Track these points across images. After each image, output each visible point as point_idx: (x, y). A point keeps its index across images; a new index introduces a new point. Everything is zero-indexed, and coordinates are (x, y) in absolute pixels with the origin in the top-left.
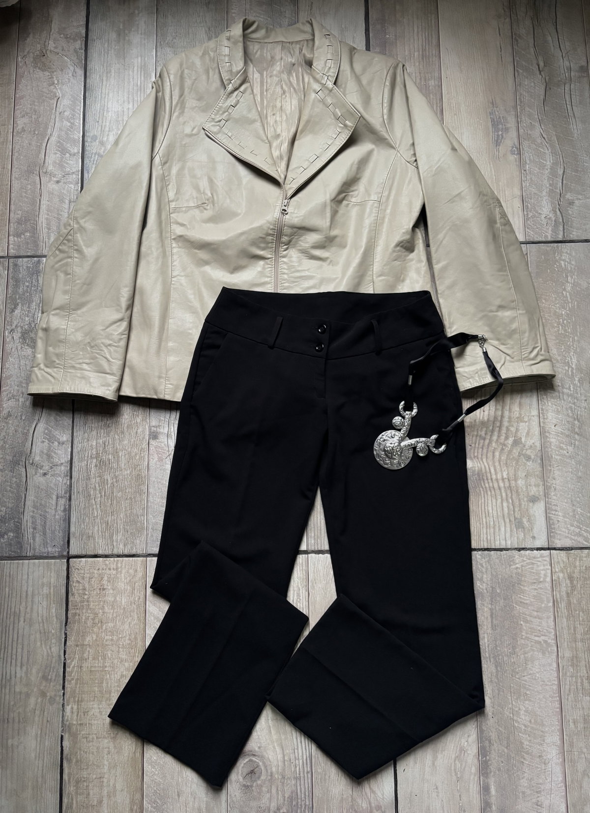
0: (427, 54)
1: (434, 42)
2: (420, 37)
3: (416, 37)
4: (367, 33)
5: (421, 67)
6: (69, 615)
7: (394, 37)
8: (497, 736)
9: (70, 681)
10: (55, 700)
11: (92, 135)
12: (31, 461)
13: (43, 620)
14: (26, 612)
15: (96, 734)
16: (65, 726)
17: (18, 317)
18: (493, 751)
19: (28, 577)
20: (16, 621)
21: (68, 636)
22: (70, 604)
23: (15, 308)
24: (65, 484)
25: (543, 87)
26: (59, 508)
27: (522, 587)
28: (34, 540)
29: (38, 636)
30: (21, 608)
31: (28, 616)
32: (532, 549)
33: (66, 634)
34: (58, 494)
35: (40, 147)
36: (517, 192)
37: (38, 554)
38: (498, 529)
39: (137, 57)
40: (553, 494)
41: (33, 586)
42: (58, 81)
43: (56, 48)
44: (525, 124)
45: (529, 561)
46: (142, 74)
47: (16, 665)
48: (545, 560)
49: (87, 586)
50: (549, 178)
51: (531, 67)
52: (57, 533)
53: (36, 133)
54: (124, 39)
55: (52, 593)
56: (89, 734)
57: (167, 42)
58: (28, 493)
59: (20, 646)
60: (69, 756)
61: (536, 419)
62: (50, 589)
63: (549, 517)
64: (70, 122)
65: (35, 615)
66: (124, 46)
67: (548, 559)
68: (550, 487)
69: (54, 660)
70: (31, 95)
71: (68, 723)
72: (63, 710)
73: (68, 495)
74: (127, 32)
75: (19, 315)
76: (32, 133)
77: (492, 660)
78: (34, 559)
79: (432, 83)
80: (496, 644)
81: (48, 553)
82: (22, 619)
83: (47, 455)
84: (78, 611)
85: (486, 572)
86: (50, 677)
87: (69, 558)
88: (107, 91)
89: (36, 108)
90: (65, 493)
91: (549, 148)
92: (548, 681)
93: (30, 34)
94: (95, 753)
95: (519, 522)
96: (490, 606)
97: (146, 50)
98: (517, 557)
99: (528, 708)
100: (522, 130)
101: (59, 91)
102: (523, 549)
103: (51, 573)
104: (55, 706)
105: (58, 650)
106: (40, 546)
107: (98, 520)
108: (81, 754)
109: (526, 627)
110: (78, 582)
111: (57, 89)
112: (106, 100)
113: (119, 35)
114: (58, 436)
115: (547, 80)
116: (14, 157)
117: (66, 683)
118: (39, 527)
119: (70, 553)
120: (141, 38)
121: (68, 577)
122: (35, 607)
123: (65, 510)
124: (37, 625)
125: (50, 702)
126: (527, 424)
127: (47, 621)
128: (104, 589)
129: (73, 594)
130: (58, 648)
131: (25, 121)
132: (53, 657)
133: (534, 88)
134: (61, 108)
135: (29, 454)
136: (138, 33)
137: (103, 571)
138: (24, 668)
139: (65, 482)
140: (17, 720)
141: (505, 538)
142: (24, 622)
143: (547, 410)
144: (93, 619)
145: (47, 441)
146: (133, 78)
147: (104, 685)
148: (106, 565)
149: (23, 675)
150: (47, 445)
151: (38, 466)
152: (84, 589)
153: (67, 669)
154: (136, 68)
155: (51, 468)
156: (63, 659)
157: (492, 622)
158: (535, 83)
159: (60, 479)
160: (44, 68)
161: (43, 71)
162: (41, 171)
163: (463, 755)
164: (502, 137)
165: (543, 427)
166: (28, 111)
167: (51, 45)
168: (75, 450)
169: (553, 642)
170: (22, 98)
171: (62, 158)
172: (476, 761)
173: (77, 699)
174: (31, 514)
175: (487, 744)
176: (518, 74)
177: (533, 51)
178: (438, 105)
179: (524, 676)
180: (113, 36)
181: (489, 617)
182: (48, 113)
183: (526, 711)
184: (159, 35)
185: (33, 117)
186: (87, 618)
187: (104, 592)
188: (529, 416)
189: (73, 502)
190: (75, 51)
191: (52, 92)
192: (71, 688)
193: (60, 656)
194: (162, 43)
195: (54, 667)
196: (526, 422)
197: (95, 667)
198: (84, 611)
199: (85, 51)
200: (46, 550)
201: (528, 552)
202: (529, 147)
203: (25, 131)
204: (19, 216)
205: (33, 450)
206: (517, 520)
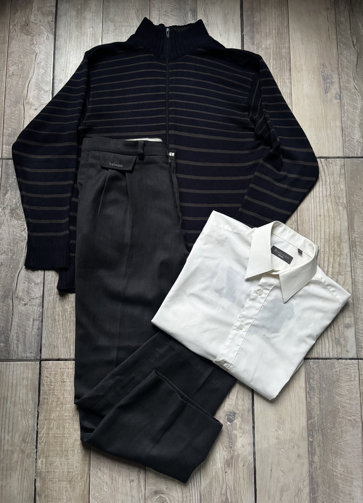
0: (281, 32)
1: (286, 24)
2: (276, 20)
3: (274, 21)
4: (242, 16)
5: (277, 40)
6: (40, 399)
7: (259, 20)
8: (322, 481)
9: (41, 443)
10: (30, 455)
11: (59, 79)
12: (16, 296)
13: (23, 402)
14: (11, 397)
15: (58, 478)
16: (38, 473)
17: (8, 199)
18: (319, 491)
19: (13, 373)
20: (5, 403)
21: (39, 413)
22: (41, 391)
23: (6, 193)
24: (39, 311)
25: (356, 56)
26: (34, 327)
27: (340, 384)
28: (18, 348)
29: (19, 413)
30: (9, 394)
31: (13, 399)
32: (346, 359)
33: (38, 412)
34: (34, 318)
35: (24, 86)
36: (338, 124)
37: (19, 358)
38: (324, 345)
39: (90, 28)
40: (360, 322)
41: (17, 379)
42: (37, 42)
43: (35, 20)
44: (344, 80)
45: (344, 367)
46: (93, 39)
47: (5, 432)
48: (355, 366)
49: (53, 379)
50: (359, 116)
51: (348, 43)
52: (33, 344)
53: (22, 76)
54: (81, 16)
55: (29, 384)
56: (53, 478)
57: (109, 18)
58: (14, 317)
59: (7, 420)
60: (40, 493)
61: (349, 273)
62: (28, 381)
63: (358, 338)
64: (44, 70)
65: (17, 399)
66: (81, 20)
67: (357, 366)
68: (358, 318)
69: (30, 429)
70: (19, 51)
71: (39, 471)
72: (36, 462)
73: (40, 319)
74: (83, 11)
75: (9, 198)
76: (19, 76)
77: (320, 431)
78: (17, 361)
79: (284, 51)
80: (322, 421)
81: (27, 357)
82: (9, 402)
83: (27, 291)
84: (46, 397)
85: (316, 373)
86: (27, 440)
87: (41, 360)
88: (69, 50)
89: (22, 60)
90: (39, 317)
91: (360, 96)
92: (356, 445)
93: (18, 10)
94: (58, 491)
95: (338, 341)
96: (319, 396)
97: (96, 23)
98: (336, 364)
99: (342, 463)
100: (342, 84)
101: (37, 49)
102: (341, 359)
103: (28, 371)
104: (31, 459)
105: (33, 422)
106: (21, 352)
107: (61, 336)
108: (48, 492)
109: (342, 410)
110: (47, 377)
111: (36, 48)
112: (69, 56)
113: (78, 13)
114: (34, 279)
115: (358, 51)
116: (7, 92)
117: (38, 444)
118: (21, 340)
119: (42, 357)
120: (92, 15)
121: (40, 374)
122: (18, 393)
123: (38, 329)
124: (19, 405)
125: (27, 457)
126: (344, 276)
127: (26, 403)
128: (64, 382)
129: (43, 385)
130: (33, 421)
131: (14, 68)
132: (29, 427)
133: (350, 56)
134: (38, 60)
135: (15, 291)
136: (90, 12)
137: (64, 370)
138: (10, 434)
139: (39, 310)
140: (5, 469)
141: (329, 351)
142: (10, 403)
143: (356, 268)
144: (57, 402)
145: (27, 282)
146: (87, 42)
147: (64, 446)
148: (66, 365)
149: (9, 439)
150: (27, 285)
151: (21, 299)
152: (51, 382)
153: (39, 435)
154: (89, 35)
155: (30, 300)
156: (36, 428)
157: (320, 406)
158: (350, 53)
159: (35, 308)
160: (28, 33)
161: (27, 35)
162: (25, 102)
163: (300, 493)
164: (329, 88)
165: (354, 278)
166: (16, 62)
167: (32, 18)
168: (45, 289)
169: (359, 420)
170: (13, 52)
171: (39, 93)
172: (308, 497)
173: (45, 455)
174: (16, 331)
175: (316, 486)
176: (340, 47)
177: (349, 32)
178: (288, 65)
179: (340, 442)
180: (74, 13)
181: (318, 403)
182: (30, 63)
183: (342, 465)
184: (105, 13)
185: (20, 65)
186: (53, 401)
187: (64, 384)
188: (345, 271)
189: (44, 324)
190: (48, 22)
191: (32, 49)
192: (41, 448)
193: (34, 426)
194: (106, 19)
195: (30, 434)
196: (343, 275)
197: (58, 434)
198: (51, 396)
199: (55, 23)
200: (26, 355)
201: (344, 361)
202: (347, 94)
203: (14, 75)
204: (10, 132)
205: (17, 289)
206: (337, 340)
